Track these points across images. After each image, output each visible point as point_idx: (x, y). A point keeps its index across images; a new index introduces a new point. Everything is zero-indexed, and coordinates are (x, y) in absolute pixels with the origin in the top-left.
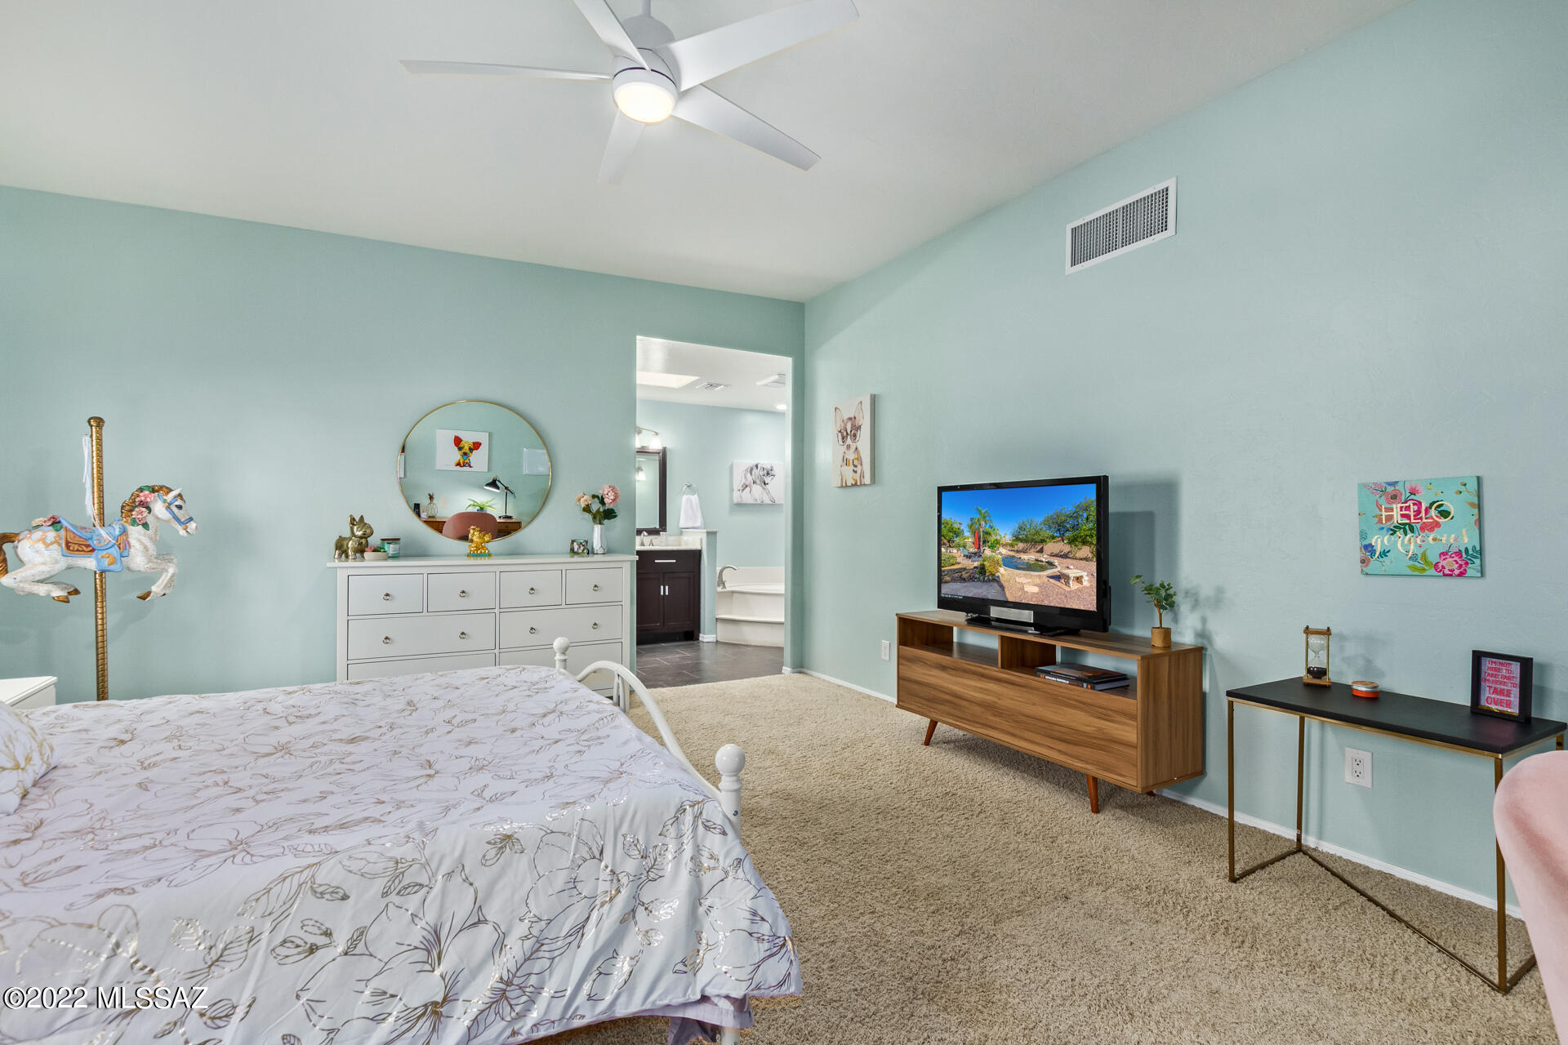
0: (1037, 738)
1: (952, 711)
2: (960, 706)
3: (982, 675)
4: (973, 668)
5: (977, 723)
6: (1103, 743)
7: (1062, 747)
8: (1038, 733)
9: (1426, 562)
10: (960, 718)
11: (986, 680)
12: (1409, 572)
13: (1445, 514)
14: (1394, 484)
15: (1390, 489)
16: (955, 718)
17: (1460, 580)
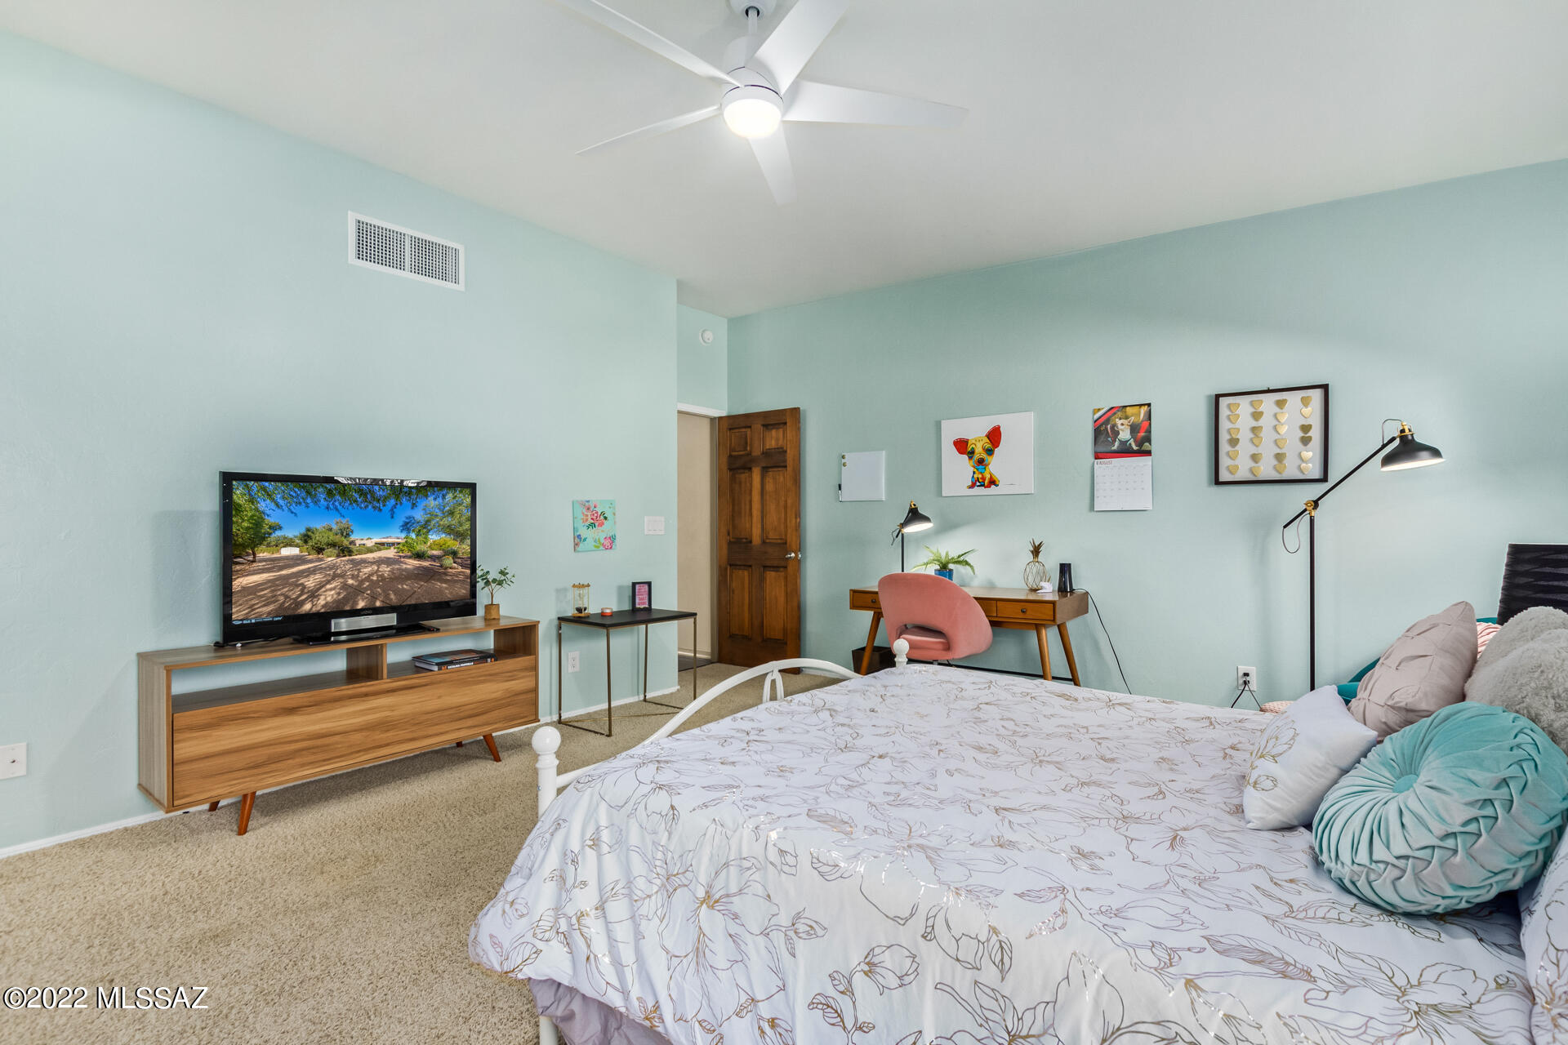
0: (444, 728)
1: (312, 758)
2: (328, 745)
3: (366, 695)
4: (350, 692)
5: (359, 751)
6: (509, 700)
7: (470, 722)
8: (445, 723)
9: (600, 542)
10: (324, 760)
11: (373, 697)
12: (594, 549)
13: (606, 518)
14: (588, 501)
15: (587, 504)
16: (317, 765)
17: (611, 551)
